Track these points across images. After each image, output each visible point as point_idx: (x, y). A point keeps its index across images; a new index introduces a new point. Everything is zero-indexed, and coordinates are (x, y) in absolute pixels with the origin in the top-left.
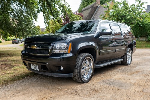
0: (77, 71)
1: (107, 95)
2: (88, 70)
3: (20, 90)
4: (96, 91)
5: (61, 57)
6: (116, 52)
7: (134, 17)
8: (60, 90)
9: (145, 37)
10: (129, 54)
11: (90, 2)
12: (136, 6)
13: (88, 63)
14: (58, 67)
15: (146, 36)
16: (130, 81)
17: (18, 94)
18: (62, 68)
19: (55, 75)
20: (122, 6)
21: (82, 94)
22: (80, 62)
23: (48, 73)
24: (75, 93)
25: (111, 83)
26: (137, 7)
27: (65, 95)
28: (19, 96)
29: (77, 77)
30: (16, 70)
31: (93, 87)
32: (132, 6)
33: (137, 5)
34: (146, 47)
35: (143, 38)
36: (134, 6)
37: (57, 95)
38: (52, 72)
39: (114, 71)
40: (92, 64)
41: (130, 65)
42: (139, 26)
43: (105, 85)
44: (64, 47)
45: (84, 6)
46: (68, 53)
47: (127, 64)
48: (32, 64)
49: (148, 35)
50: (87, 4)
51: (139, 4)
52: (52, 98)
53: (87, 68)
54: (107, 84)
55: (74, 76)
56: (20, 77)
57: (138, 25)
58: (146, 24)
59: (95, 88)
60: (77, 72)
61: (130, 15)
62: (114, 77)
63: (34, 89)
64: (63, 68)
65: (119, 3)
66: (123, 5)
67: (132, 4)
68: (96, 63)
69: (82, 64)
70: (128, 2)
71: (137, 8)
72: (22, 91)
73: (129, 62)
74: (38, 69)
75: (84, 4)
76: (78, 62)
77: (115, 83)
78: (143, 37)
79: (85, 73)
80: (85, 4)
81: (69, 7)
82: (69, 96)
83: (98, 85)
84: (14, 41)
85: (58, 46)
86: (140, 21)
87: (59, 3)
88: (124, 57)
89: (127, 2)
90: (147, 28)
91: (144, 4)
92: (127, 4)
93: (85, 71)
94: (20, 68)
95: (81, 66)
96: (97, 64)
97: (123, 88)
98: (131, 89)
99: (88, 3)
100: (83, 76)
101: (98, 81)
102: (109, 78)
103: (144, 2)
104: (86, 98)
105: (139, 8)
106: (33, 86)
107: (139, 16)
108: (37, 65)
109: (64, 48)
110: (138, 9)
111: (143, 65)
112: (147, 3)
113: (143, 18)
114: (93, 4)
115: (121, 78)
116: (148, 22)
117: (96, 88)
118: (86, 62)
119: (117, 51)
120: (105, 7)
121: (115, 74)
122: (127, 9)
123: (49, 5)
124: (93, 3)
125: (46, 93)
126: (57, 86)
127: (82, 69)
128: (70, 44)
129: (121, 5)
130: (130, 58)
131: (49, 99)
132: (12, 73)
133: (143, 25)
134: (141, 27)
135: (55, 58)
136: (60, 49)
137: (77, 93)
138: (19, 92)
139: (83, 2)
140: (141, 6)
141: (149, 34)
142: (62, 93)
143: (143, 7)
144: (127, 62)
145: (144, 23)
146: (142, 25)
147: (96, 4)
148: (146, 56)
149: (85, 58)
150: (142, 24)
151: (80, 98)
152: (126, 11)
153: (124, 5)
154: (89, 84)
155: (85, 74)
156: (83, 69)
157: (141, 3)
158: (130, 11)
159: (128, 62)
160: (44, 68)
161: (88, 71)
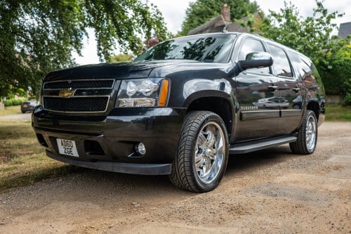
0: (183, 157)
1: (269, 220)
2: (211, 158)
3: (24, 208)
4: (238, 210)
5: (141, 117)
6: (280, 116)
7: (312, 48)
8: (135, 209)
9: (338, 94)
10: (310, 125)
11: (207, 17)
12: (315, 22)
13: (211, 138)
14: (131, 146)
15: (342, 93)
16: (325, 186)
17: (17, 219)
18: (142, 148)
19: (121, 168)
20: (282, 23)
21: (200, 219)
22: (191, 133)
23: (101, 164)
24: (178, 215)
25: (274, 193)
26: (318, 24)
27: (149, 222)
28: (17, 223)
29: (184, 175)
30: (21, 163)
31: (228, 201)
32: (307, 22)
33: (317, 20)
34: (341, 117)
35: (333, 97)
36: (310, 22)
37: (128, 222)
38: (115, 159)
39: (276, 166)
40: (222, 144)
41: (314, 154)
42: (325, 69)
43: (261, 198)
44: (147, 90)
45: (191, 26)
46: (159, 105)
47: (305, 152)
48: (59, 141)
49: (345, 89)
50: (199, 21)
51: (322, 17)
52: (112, 230)
53: (209, 150)
54: (265, 193)
55: (174, 172)
56: (29, 177)
57: (322, 67)
58: (341, 65)
59: (233, 202)
60: (182, 160)
61: (302, 43)
62: (279, 177)
63: (63, 207)
64: (144, 149)
65: (275, 15)
66: (284, 20)
67: (306, 18)
68: (232, 142)
69: (196, 138)
70: (297, 14)
71: (318, 27)
72: (30, 210)
73: (310, 146)
74: (75, 153)
75: (192, 22)
76: (186, 134)
77: (287, 192)
78: (335, 94)
79: (204, 164)
80: (196, 22)
81: (159, 16)
82: (164, 223)
83: (240, 196)
84: (25, 106)
85: (131, 87)
86: (325, 58)
87: (136, 4)
88: (300, 131)
89: (294, 14)
90: (342, 75)
91: (334, 17)
92: (295, 18)
93: (204, 160)
94: (32, 158)
95: (194, 144)
96: (233, 144)
97: (310, 202)
98: (334, 207)
99: (201, 19)
100: (199, 172)
101: (238, 188)
102: (266, 181)
103: (334, 14)
104: (213, 229)
105: (323, 27)
106: (60, 200)
107: (322, 46)
108: (74, 142)
109: (146, 93)
110: (320, 28)
111: (345, 154)
112: (341, 15)
113: (332, 51)
114: (214, 21)
115: (297, 180)
116: (345, 60)
117: (235, 203)
118: (206, 136)
119: (282, 115)
120: (242, 25)
121: (280, 172)
122: (294, 29)
123: (110, 8)
124: (213, 19)
125: (96, 217)
126: (126, 199)
127: (196, 152)
128: (166, 83)
129: (280, 21)
130: (313, 135)
131: (105, 231)
132: (7, 169)
133: (334, 66)
134: (329, 71)
135: (122, 122)
136: (138, 95)
137: (186, 216)
138: (19, 215)
139: (190, 17)
140: (328, 22)
141: (347, 87)
142: (142, 215)
143: (333, 25)
144: (305, 145)
145: (336, 61)
146: (330, 67)
147: (220, 19)
148: (345, 136)
149: (204, 123)
150: (330, 65)
151: (194, 227)
152: (293, 33)
153: (288, 21)
154: (215, 195)
155: (204, 169)
156: (199, 152)
157: (327, 15)
158: (302, 35)
159: (307, 145)
160: (91, 148)
161: (212, 161)
